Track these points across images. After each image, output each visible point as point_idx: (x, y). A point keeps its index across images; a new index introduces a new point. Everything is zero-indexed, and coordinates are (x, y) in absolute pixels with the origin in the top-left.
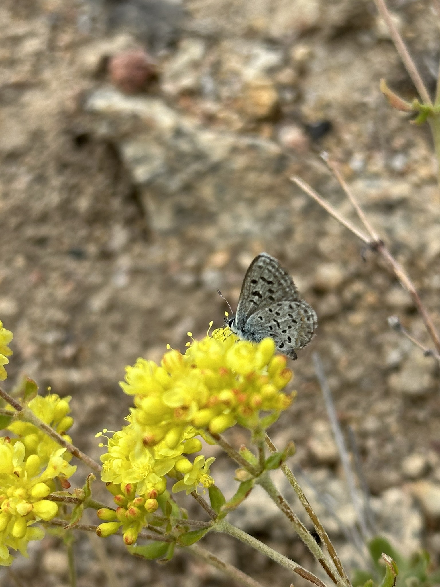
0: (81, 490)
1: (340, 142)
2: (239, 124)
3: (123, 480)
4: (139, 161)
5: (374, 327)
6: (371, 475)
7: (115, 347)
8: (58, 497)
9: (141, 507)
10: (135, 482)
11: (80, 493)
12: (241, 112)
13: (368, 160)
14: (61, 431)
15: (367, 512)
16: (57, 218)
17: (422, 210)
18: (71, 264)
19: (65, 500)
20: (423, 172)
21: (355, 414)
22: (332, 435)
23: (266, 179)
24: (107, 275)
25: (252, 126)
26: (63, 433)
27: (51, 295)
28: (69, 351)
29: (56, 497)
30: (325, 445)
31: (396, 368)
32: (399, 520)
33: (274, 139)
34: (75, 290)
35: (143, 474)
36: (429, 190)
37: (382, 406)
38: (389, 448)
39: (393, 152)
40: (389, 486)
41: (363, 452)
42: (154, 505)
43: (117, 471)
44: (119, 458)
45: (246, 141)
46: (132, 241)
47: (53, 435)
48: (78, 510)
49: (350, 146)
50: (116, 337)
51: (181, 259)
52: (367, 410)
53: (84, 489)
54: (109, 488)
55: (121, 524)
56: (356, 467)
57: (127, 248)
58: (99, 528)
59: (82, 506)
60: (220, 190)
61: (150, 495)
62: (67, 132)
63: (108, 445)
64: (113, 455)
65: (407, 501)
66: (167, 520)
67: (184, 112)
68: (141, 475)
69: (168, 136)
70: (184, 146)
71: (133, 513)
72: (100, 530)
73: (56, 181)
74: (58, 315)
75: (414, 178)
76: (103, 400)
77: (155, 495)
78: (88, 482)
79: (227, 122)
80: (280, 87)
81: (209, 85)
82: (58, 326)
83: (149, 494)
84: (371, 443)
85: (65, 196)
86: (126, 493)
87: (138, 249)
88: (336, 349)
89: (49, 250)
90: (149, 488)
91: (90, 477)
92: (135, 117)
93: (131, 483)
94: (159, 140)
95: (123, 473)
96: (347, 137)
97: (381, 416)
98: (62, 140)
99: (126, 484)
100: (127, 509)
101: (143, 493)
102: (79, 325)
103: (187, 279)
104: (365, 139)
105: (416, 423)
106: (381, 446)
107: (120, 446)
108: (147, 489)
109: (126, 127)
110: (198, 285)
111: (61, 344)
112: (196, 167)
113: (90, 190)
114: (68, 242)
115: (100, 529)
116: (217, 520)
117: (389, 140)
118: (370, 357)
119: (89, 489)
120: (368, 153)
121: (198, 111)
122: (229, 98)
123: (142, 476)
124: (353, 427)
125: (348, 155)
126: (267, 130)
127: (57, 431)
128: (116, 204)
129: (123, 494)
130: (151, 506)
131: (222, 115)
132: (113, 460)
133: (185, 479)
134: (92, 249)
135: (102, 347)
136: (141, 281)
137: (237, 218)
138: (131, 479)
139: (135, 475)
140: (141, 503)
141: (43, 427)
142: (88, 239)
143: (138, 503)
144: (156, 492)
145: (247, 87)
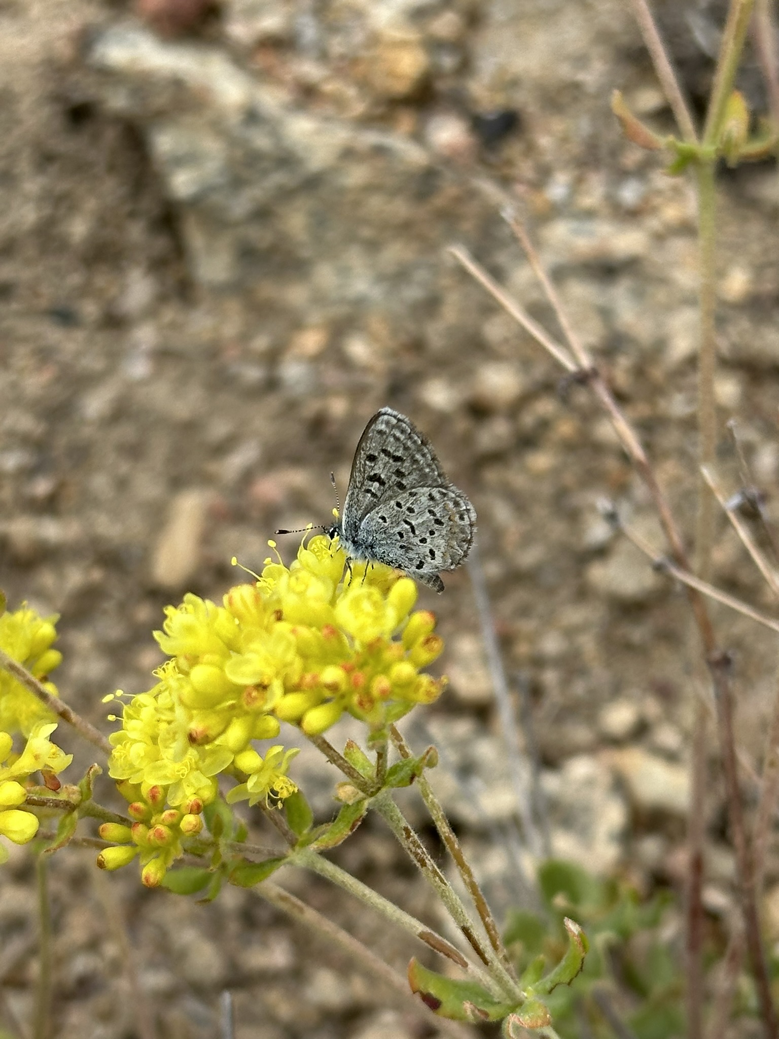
0: (76, 788)
1: (531, 149)
2: (359, 108)
3: (145, 778)
4: (180, 161)
5: (569, 478)
6: (546, 732)
7: (122, 484)
8: (37, 799)
9: (174, 827)
10: (166, 784)
11: (74, 793)
12: (364, 84)
13: (578, 184)
14: (41, 674)
15: (536, 796)
16: (31, 251)
17: (663, 281)
18: (53, 334)
19: (48, 804)
20: (671, 213)
21: (527, 626)
22: (485, 659)
23: (400, 208)
24: (115, 357)
25: (379, 111)
26: (45, 679)
27: (14, 385)
28: (42, 487)
29: (34, 799)
30: (472, 677)
31: (601, 552)
32: (587, 809)
33: (418, 137)
34: (58, 380)
35: (181, 773)
36: (679, 246)
37: (574, 615)
38: (579, 688)
39: (622, 175)
40: (574, 751)
41: (535, 692)
42: (196, 826)
43: (137, 763)
44: (140, 741)
45: (370, 138)
46: (162, 299)
47: (29, 683)
48: (68, 821)
49: (548, 158)
50: (124, 468)
51: (245, 337)
52: (549, 621)
53: (80, 787)
54: (121, 789)
55: (138, 849)
56: (523, 717)
57: (151, 312)
58: (101, 855)
59: (76, 814)
60: (319, 221)
61: (190, 807)
62: (56, 98)
63: (123, 718)
64: (132, 735)
65: (604, 779)
66: (214, 845)
67: (263, 76)
68: (177, 773)
69: (234, 120)
70: (261, 141)
71: (160, 835)
72: (103, 860)
73: (32, 185)
74: (25, 422)
75: (654, 223)
76: (97, 575)
77: (197, 809)
78: (89, 778)
79: (339, 102)
80: (433, 45)
81: (309, 31)
82: (25, 441)
83: (188, 806)
84: (550, 677)
85: (47, 211)
86: (150, 801)
87: (169, 314)
88: (502, 513)
89: (15, 306)
90: (187, 796)
91: (92, 770)
92: (177, 84)
93: (159, 784)
94: (218, 127)
95: (145, 766)
96: (544, 141)
97: (570, 633)
98: (46, 112)
99: (152, 785)
100: (150, 827)
101: (177, 802)
102: (62, 442)
103: (253, 374)
104: (575, 148)
105: (628, 647)
106: (566, 682)
107: (142, 720)
108: (185, 797)
109: (160, 101)
110: (272, 384)
111: (28, 473)
112: (278, 178)
113: (91, 204)
114: (48, 293)
115: (104, 857)
116: (297, 848)
117: (615, 152)
118: (558, 530)
119: (89, 789)
120: (576, 173)
121: (288, 77)
122: (342, 57)
123: (179, 775)
124: (522, 649)
125: (544, 174)
126: (406, 121)
127: (34, 674)
128: (136, 232)
129: (145, 802)
130: (191, 827)
131: (329, 87)
132: (131, 744)
133: (250, 784)
134: (90, 309)
135: (100, 483)
136: (172, 372)
137: (344, 272)
138: (159, 778)
139: (167, 772)
140: (175, 820)
141: (12, 668)
142: (85, 291)
143: (170, 820)
144: (201, 803)
145: (374, 40)
